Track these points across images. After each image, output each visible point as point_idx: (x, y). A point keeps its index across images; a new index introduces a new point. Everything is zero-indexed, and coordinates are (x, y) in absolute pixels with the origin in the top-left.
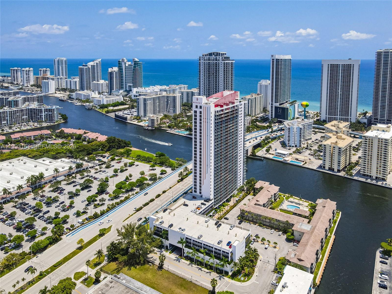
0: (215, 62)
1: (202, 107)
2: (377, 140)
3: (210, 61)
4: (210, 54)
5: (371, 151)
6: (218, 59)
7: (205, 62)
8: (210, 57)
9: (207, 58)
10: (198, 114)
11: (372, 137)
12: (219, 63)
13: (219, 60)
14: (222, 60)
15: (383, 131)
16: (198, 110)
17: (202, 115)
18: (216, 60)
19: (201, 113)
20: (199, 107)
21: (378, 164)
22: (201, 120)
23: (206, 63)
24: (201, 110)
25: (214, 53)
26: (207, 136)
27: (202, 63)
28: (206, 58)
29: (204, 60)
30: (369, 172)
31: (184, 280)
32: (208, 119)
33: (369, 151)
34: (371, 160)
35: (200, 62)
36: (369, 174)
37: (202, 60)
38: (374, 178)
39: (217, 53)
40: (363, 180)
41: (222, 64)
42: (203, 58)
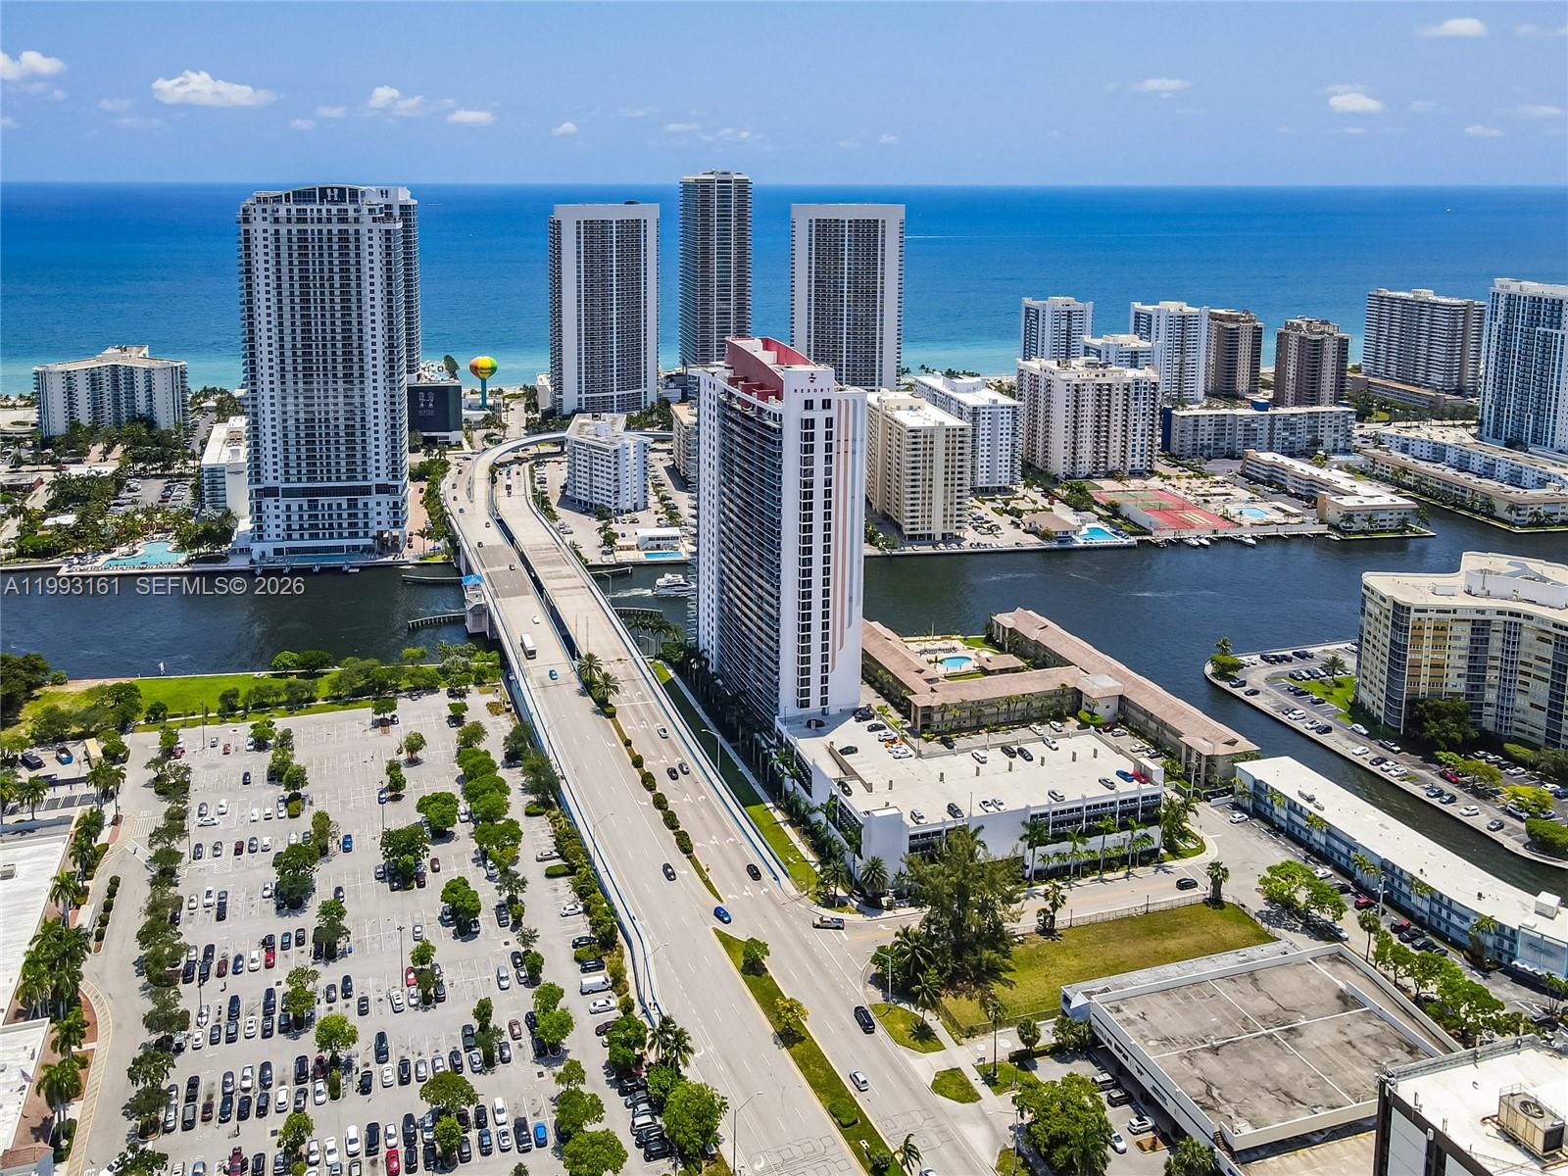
0: (335, 228)
1: (834, 405)
2: (945, 433)
3: (308, 227)
4: (304, 196)
5: (931, 467)
6: (351, 214)
7: (277, 232)
8: (308, 207)
9: (289, 210)
10: (820, 431)
11: (932, 429)
12: (357, 232)
13: (357, 220)
14: (374, 220)
15: (911, 408)
16: (819, 416)
17: (834, 429)
18: (343, 220)
19: (829, 422)
20: (818, 404)
21: (946, 497)
22: (829, 448)
23: (283, 231)
24: (828, 413)
25: (323, 191)
26: (853, 497)
27: (260, 235)
28: (282, 213)
29: (270, 219)
30: (926, 525)
31: (1130, 918)
32: (854, 440)
33: (925, 468)
34: (930, 492)
35: (247, 232)
36: (926, 532)
37: (259, 219)
38: (939, 538)
39: (342, 191)
40: (928, 549)
41: (376, 235)
42: (264, 211)
